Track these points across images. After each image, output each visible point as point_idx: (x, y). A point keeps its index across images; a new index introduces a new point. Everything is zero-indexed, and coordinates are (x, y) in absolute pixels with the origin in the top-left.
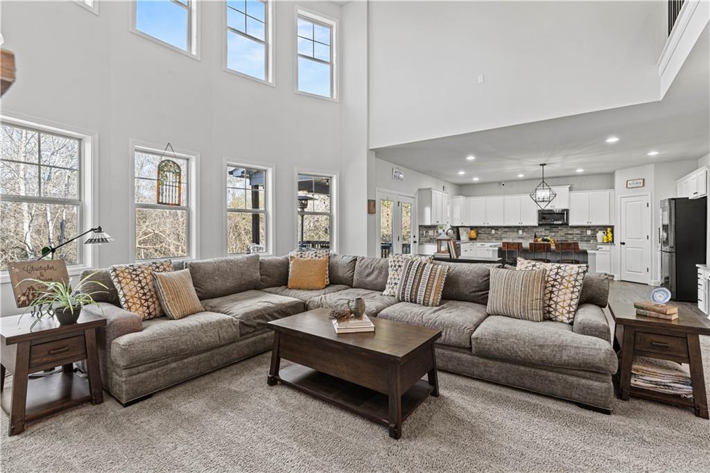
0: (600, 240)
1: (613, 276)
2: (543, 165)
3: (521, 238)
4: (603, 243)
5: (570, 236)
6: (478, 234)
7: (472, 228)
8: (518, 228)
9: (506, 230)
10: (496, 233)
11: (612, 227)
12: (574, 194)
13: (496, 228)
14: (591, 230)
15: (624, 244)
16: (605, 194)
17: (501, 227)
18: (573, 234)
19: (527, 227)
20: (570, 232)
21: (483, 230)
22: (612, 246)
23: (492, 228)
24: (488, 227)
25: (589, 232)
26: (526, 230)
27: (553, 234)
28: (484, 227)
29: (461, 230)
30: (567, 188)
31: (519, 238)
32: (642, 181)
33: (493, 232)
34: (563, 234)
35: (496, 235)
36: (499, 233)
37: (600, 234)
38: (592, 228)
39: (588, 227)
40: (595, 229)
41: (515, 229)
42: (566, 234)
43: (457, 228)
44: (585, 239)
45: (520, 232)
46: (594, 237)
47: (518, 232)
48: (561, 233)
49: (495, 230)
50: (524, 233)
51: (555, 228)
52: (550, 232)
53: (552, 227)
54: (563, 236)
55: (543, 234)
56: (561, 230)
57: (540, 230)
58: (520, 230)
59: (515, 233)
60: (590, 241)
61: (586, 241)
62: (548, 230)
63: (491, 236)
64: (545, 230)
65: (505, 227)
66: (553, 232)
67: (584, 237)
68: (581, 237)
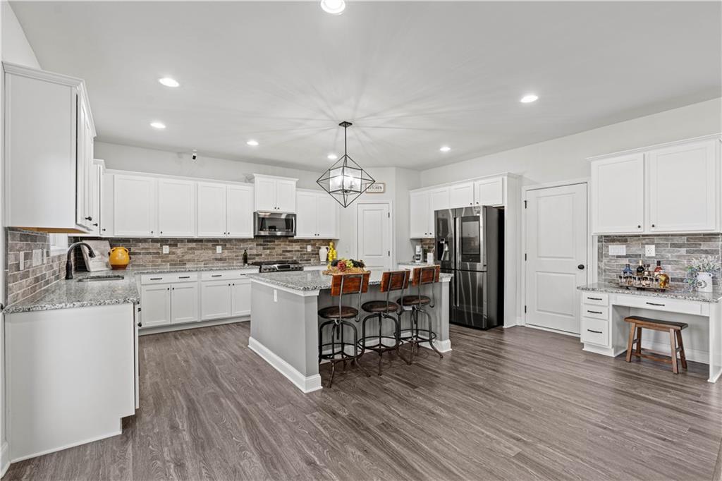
0: (323, 259)
2: (346, 124)
3: (220, 260)
5: (288, 255)
6: (132, 255)
8: (215, 242)
9: (194, 245)
10: (171, 253)
13: (173, 242)
14: (312, 245)
17: (181, 240)
19: (230, 240)
20: (288, 249)
21: (141, 245)
23: (164, 241)
24: (155, 240)
25: (309, 248)
26: (228, 245)
27: (268, 251)
28: (145, 240)
29: (88, 247)
30: (293, 182)
31: (216, 259)
32: (383, 186)
33: (166, 249)
34: (280, 251)
35: (172, 257)
36: (179, 251)
37: (323, 251)
38: (312, 242)
39: (308, 241)
40: (315, 244)
41: (210, 245)
42: (284, 251)
44: (306, 257)
45: (219, 249)
46: (316, 254)
47: (215, 249)
48: (278, 250)
49: (170, 245)
50: (226, 251)
51: (270, 242)
52: (264, 249)
53: (268, 241)
54: (281, 255)
55: (254, 252)
56: (278, 245)
57: (250, 246)
58: (218, 245)
59: (210, 251)
60: (310, 260)
61: (307, 260)
62: (261, 245)
63: (162, 257)
64: (257, 245)
65: (191, 240)
66: (268, 249)
67: (305, 254)
68: (301, 254)
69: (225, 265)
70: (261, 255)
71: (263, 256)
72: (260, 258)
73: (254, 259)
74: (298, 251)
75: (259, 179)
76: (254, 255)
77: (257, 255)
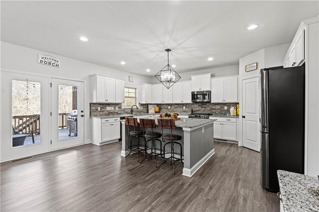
0: (232, 114)
1: (238, 142)
2: (168, 50)
3: (185, 111)
4: (234, 117)
5: (214, 111)
6: (160, 109)
7: (158, 105)
8: (183, 104)
9: (176, 106)
10: (171, 108)
11: (238, 103)
12: (214, 79)
13: (171, 105)
14: (227, 106)
15: (244, 117)
16: (234, 78)
17: (173, 104)
18: (216, 109)
19: (188, 104)
20: (213, 108)
21: (164, 106)
22: (238, 119)
24: (167, 104)
25: (226, 108)
26: (187, 106)
27: (203, 109)
29: (150, 107)
30: (209, 75)
31: (183, 111)
32: (255, 64)
33: (169, 107)
35: (171, 110)
36: (173, 108)
37: (232, 109)
38: (228, 105)
39: (225, 104)
40: (229, 105)
41: (181, 106)
42: (211, 109)
43: (148, 104)
44: (223, 112)
45: (184, 107)
46: (228, 111)
47: (183, 107)
48: (208, 108)
49: (170, 106)
50: (187, 108)
51: (205, 104)
52: (202, 108)
53: (203, 104)
54: (210, 111)
55: (197, 109)
56: (208, 106)
57: (196, 106)
58: (184, 106)
59: (181, 108)
60: (226, 114)
61: (224, 114)
62: (200, 106)
63: (168, 110)
64: (199, 106)
65: (176, 104)
66: (203, 108)
67: (223, 111)
68: (221, 111)
69: (186, 114)
70: (200, 110)
71: (201, 111)
72: (200, 112)
73: (197, 112)
74: (219, 109)
75: (193, 77)
76: (197, 110)
77: (199, 110)
